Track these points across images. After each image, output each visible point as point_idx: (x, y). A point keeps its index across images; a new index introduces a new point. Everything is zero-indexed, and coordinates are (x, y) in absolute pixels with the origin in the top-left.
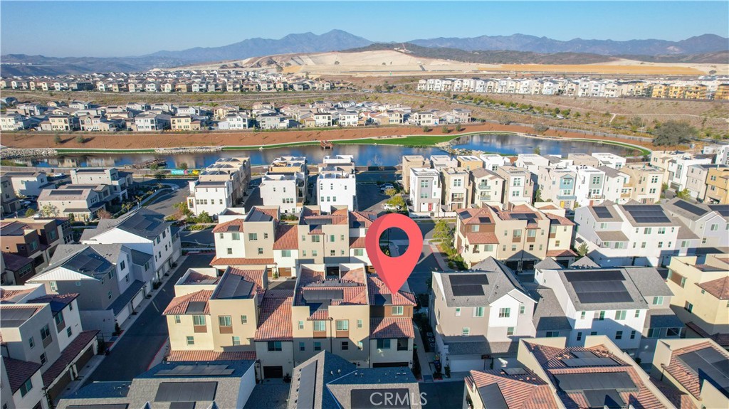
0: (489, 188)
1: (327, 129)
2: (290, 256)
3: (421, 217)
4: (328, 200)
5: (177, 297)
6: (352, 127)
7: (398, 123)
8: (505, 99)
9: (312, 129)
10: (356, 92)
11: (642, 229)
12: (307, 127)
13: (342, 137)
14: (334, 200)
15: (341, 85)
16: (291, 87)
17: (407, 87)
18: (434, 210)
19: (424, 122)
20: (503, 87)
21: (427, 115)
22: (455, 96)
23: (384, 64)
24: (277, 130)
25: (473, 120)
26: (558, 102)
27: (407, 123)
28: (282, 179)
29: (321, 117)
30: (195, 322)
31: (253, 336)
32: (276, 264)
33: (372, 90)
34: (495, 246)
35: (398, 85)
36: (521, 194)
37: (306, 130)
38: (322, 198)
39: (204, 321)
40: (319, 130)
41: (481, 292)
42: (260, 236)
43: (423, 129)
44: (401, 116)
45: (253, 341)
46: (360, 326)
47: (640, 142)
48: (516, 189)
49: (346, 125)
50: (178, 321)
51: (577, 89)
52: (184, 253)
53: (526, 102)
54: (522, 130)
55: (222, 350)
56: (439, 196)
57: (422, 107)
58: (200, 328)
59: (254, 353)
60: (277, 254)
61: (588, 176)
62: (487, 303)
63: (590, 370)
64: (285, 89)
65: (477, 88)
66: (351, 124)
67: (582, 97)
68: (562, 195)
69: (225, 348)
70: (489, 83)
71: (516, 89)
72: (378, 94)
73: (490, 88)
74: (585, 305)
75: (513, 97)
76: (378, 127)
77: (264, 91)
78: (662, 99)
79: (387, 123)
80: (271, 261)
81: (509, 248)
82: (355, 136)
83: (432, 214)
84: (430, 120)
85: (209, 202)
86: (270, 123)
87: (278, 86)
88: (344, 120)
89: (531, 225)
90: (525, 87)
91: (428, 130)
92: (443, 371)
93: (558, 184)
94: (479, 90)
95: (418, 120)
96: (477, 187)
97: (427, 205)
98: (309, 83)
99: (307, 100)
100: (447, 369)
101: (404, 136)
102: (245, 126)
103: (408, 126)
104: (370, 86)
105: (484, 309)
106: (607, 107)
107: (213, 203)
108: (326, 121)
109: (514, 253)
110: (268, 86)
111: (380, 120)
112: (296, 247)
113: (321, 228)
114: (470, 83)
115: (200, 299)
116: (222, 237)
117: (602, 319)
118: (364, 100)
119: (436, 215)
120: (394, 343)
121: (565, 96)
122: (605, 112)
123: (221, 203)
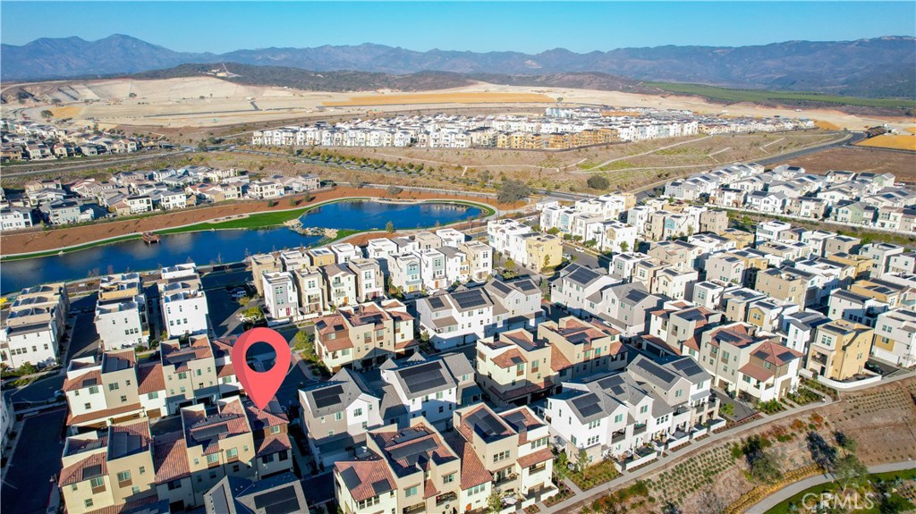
0: (343, 284)
1: (148, 216)
2: (157, 397)
3: (280, 324)
4: (179, 323)
5: (65, 467)
6: (180, 210)
7: (236, 197)
8: (356, 154)
9: (127, 218)
10: (173, 152)
11: (466, 313)
12: (119, 216)
13: (168, 224)
14: (186, 322)
15: (152, 143)
16: (79, 151)
17: (240, 142)
18: (292, 314)
19: (267, 194)
20: (351, 138)
21: (269, 186)
22: (300, 152)
23: (202, 97)
24: (78, 225)
25: (323, 184)
26: (410, 156)
27: (247, 197)
28: (121, 309)
29: (137, 201)
30: (93, 484)
31: (153, 481)
32: (143, 408)
33: (194, 147)
34: (351, 349)
35: (228, 137)
36: (373, 285)
37: (119, 220)
38: (171, 322)
39: (102, 482)
40: (138, 218)
41: (338, 401)
42: (122, 384)
43: (267, 204)
44: (238, 189)
45: (154, 485)
46: (247, 450)
47: (487, 200)
48: (368, 282)
49: (172, 207)
50: (75, 489)
51: (428, 139)
52: (19, 418)
53: (379, 156)
54: (377, 193)
55: (124, 502)
56: (295, 300)
57: (261, 168)
58: (98, 489)
59: (157, 495)
60: (144, 399)
62: (344, 408)
64: (70, 154)
65: (323, 140)
66: (178, 205)
67: (434, 148)
68: (411, 280)
69: (127, 499)
70: (336, 134)
71: (366, 141)
72: (203, 154)
73: (337, 140)
74: (414, 394)
75: (364, 151)
76: (212, 205)
77: (36, 159)
78: (505, 149)
79: (221, 199)
80: (138, 406)
81: (363, 349)
82: (185, 221)
83: (291, 318)
84: (274, 191)
85: (30, 350)
86: (64, 216)
87: (57, 151)
88: (168, 201)
89: (379, 326)
90: (374, 138)
91: (274, 203)
92: (318, 468)
93: (405, 271)
94: (326, 143)
95: (259, 193)
96: (331, 285)
97: (284, 310)
98: (104, 145)
99: (107, 169)
100: (321, 465)
101: (246, 215)
102: (27, 223)
103: (249, 201)
104: (191, 141)
105: (342, 413)
106: (458, 159)
107: (35, 350)
108: (145, 205)
109: (368, 352)
110: (42, 152)
111: (213, 197)
112: (163, 387)
113: (186, 364)
114: (315, 135)
115: (94, 463)
116: (77, 394)
117: (427, 401)
118: (187, 164)
119: (295, 319)
120: (276, 456)
121: (418, 148)
122: (457, 165)
123: (46, 348)
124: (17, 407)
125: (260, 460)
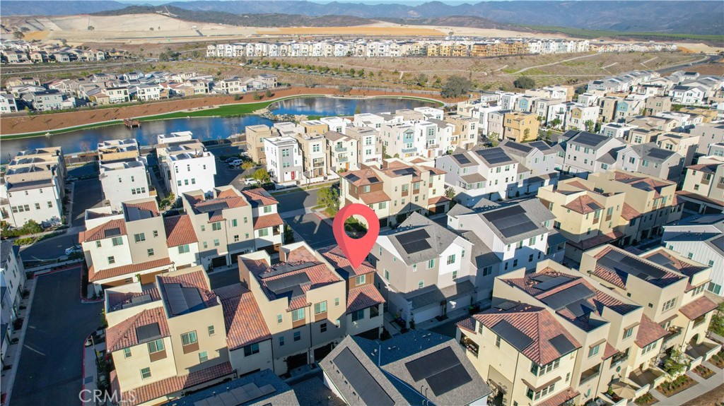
0: (345, 149)
1: (126, 105)
2: (188, 251)
3: (288, 187)
4: (187, 184)
5: (110, 326)
6: (154, 101)
7: (204, 92)
8: (301, 62)
9: (107, 107)
10: (137, 62)
11: (495, 169)
12: (99, 105)
13: (146, 112)
14: (194, 183)
15: (118, 54)
16: (53, 58)
17: (196, 55)
18: (297, 178)
19: (232, 90)
20: (296, 50)
21: (234, 83)
22: (251, 62)
23: (152, 29)
24: (61, 111)
25: (279, 84)
26: (350, 63)
27: (214, 93)
28: (126, 167)
29: (115, 92)
30: (151, 349)
31: (224, 345)
32: (173, 263)
33: (157, 59)
34: (387, 203)
35: (183, 52)
36: (373, 151)
37: (100, 108)
38: (179, 182)
39: (162, 346)
40: (116, 107)
41: (428, 246)
42: (149, 235)
43: (234, 98)
44: (206, 86)
45: (223, 351)
46: (337, 304)
47: (432, 96)
48: (368, 148)
49: (147, 98)
50: (128, 355)
51: (365, 49)
52: (29, 276)
53: (323, 64)
54: (329, 92)
55: (187, 372)
57: (219, 74)
58: (157, 355)
59: (228, 363)
60: (173, 253)
61: (424, 128)
62: (437, 255)
63: (560, 288)
64: (45, 60)
65: (270, 52)
66: (152, 97)
67: (371, 57)
68: (406, 148)
69: (190, 369)
70: (282, 46)
71: (309, 52)
72: (165, 63)
73: (284, 51)
74: (509, 238)
75: (309, 60)
76: (183, 98)
77: (14, 63)
78: (436, 57)
79: (192, 94)
80: (166, 261)
81: (399, 203)
82: (160, 110)
83: (298, 182)
84: (237, 88)
85: (33, 207)
86: (49, 102)
87: (33, 56)
88: (144, 93)
89: (416, 179)
90: (317, 50)
91: (239, 98)
93: (402, 138)
94: (273, 54)
95: (225, 88)
97: (289, 173)
98: (75, 53)
99: (80, 72)
100: (412, 323)
101: (216, 107)
102: (12, 108)
103: (216, 96)
104: (151, 54)
105: (435, 260)
106: (394, 66)
107: (38, 208)
108: (123, 96)
109: (403, 206)
110: (19, 57)
111: (184, 91)
112: (195, 240)
113: (221, 213)
114: (263, 47)
115: (147, 321)
116: (99, 245)
117: (521, 247)
118: (151, 71)
119: (303, 182)
120: (367, 312)
121: (356, 57)
122: (394, 71)
123: (50, 206)
124: (26, 265)
125: (350, 316)
